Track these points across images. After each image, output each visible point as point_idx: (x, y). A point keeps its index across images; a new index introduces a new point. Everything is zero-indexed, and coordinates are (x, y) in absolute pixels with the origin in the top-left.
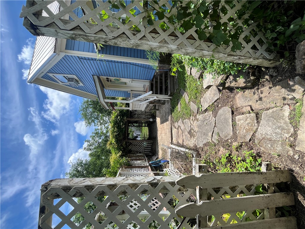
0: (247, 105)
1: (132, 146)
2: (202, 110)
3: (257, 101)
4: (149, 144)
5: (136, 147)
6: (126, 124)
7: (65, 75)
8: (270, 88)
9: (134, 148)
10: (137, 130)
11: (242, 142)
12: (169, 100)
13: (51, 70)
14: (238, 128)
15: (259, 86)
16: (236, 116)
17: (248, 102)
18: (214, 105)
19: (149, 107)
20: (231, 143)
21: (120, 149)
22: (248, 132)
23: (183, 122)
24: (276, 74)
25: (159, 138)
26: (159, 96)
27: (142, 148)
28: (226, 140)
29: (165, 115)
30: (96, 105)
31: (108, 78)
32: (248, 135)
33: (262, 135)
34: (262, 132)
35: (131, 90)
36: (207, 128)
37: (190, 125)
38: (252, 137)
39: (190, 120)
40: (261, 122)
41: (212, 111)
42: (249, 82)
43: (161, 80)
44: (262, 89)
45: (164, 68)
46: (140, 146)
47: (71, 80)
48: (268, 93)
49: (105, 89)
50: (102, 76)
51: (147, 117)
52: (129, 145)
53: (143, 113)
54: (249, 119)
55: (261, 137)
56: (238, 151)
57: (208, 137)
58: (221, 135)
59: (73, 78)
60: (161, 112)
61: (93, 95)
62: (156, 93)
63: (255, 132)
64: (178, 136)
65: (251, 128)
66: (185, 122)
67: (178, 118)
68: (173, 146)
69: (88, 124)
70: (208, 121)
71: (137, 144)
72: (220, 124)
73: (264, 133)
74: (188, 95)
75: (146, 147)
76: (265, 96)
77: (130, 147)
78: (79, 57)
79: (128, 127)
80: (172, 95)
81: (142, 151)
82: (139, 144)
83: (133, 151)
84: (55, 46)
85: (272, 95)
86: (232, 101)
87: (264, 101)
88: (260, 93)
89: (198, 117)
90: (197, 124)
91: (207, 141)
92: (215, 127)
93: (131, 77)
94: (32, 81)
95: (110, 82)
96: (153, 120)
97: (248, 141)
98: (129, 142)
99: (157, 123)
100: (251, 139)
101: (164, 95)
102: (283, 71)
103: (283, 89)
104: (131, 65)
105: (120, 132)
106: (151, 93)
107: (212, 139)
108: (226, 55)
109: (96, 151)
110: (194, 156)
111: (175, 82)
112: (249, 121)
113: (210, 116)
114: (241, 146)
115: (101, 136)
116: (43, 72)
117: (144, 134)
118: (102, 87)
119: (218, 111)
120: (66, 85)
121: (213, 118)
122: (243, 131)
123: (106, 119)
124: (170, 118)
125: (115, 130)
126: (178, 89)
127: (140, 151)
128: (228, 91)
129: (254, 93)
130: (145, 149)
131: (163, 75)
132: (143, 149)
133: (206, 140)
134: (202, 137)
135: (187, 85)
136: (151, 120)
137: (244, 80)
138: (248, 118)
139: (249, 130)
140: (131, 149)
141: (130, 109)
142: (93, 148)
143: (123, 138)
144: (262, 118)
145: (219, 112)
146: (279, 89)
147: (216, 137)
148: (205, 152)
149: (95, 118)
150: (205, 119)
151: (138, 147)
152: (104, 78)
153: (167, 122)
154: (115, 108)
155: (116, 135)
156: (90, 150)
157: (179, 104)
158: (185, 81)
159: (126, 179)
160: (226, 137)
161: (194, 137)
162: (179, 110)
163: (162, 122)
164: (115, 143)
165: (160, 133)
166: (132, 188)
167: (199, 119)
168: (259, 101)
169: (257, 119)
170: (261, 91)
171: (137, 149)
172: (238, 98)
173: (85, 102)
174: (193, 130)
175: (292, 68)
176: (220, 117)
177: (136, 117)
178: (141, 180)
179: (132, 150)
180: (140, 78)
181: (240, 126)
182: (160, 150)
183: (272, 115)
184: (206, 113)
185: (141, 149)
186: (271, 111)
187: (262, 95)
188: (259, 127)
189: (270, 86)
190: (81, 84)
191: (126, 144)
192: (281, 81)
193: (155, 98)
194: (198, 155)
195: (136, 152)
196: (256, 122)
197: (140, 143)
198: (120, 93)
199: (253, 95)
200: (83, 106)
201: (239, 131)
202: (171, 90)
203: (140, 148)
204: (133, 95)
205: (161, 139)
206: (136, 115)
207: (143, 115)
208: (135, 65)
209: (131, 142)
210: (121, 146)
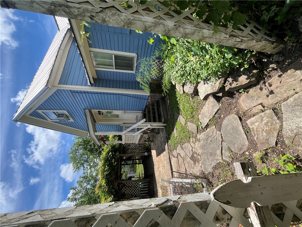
0: (255, 104)
1: (126, 188)
2: (202, 127)
3: (268, 96)
4: (145, 184)
5: (131, 189)
6: (119, 161)
7: (55, 111)
8: (280, 76)
9: (128, 190)
10: (131, 171)
11: (265, 148)
12: (164, 127)
13: (41, 106)
14: (254, 133)
15: (264, 79)
16: (246, 121)
17: (256, 101)
18: (215, 118)
19: (143, 138)
20: (250, 155)
21: (111, 192)
22: (269, 134)
23: (182, 148)
24: (283, 58)
25: (157, 174)
26: (153, 124)
27: (138, 189)
28: (242, 154)
29: (160, 145)
30: (87, 146)
31: (100, 112)
32: (272, 138)
33: (292, 131)
34: (290, 127)
35: (124, 123)
36: (212, 146)
37: (191, 149)
38: (278, 139)
39: (190, 142)
40: (284, 116)
41: (215, 125)
42: (253, 76)
43: (153, 109)
44: (269, 81)
45: (156, 98)
46: (135, 187)
47: (61, 115)
48: (279, 83)
49: (96, 124)
50: (94, 109)
51: (141, 151)
52: (122, 188)
53: (137, 147)
54: (265, 117)
55: (292, 134)
56: (265, 163)
57: (217, 156)
58: (233, 150)
59: (63, 113)
60: (156, 143)
61: (83, 132)
62: (150, 121)
63: (281, 130)
64: (179, 166)
65: (273, 127)
66: (185, 147)
67: (176, 145)
68: (175, 180)
69: (76, 169)
70: (213, 137)
71: (132, 184)
72: (229, 136)
73: (294, 128)
74: (183, 117)
75: (143, 188)
76: (276, 87)
77: (123, 190)
78: (71, 91)
79: (121, 167)
80: (166, 122)
81: (138, 194)
82: (134, 185)
83: (128, 195)
84: (48, 80)
85: (285, 83)
86: (236, 107)
87: (278, 93)
88: (268, 86)
89: (198, 137)
90: (199, 145)
91: (216, 163)
92: (223, 142)
93: (123, 109)
94: (18, 119)
95: (101, 115)
96: (148, 153)
97: (274, 144)
98: (122, 183)
99: (153, 156)
100: (276, 142)
101: (158, 123)
102: (290, 53)
103: (297, 71)
104: (123, 96)
105: (112, 171)
106: (144, 121)
107: (222, 158)
108: (228, 36)
109: (83, 201)
110: (204, 185)
111: (167, 109)
112: (265, 120)
113: (213, 131)
114: (266, 154)
115: (90, 180)
116: (31, 109)
117: (138, 173)
118: (94, 122)
119: (222, 123)
120: (55, 122)
121: (218, 132)
122: (262, 135)
123: (97, 160)
124: (166, 147)
125: (106, 169)
126: (172, 114)
127: (136, 194)
128: (228, 98)
129: (261, 89)
130: (141, 191)
131: (155, 104)
132: (139, 191)
133: (215, 161)
134: (208, 159)
135: (181, 107)
136: (146, 154)
137: (246, 77)
138: (263, 117)
139: (270, 130)
140: (124, 192)
141: (123, 142)
142: (79, 197)
143: (115, 178)
144: (283, 112)
145: (224, 123)
146: (292, 73)
147: (226, 154)
148: (217, 177)
149: (85, 161)
150: (208, 137)
151: (133, 188)
152: (95, 111)
153: (164, 153)
154: (107, 142)
155: (107, 175)
156: (75, 199)
157: (175, 128)
158: (178, 104)
159: (114, 205)
160: (241, 149)
161: (198, 162)
162: (176, 135)
163: (158, 154)
164: (105, 186)
165: (157, 168)
166: (126, 221)
167: (201, 138)
168: (270, 96)
169: (276, 115)
170: (269, 83)
171: (132, 191)
172: (242, 101)
173: (75, 144)
174: (196, 153)
175: (300, 45)
176: (226, 128)
177: (129, 152)
178: (144, 205)
179: (126, 193)
180: (133, 109)
181: (256, 130)
182: (159, 189)
183: (296, 103)
184: (208, 129)
185: (137, 191)
186: (291, 99)
187: (271, 87)
188: (284, 123)
189: (279, 74)
190: (72, 120)
191: (118, 186)
192: (291, 64)
193: (149, 126)
194: (209, 183)
195: (130, 196)
196: (276, 119)
197: (135, 183)
198: (112, 128)
199: (260, 91)
200: (72, 148)
201: (256, 136)
202: (164, 117)
203: (136, 189)
204: (126, 128)
205: (159, 175)
206: (130, 150)
207: (137, 149)
208: (127, 95)
209: (124, 184)
210: (113, 188)
